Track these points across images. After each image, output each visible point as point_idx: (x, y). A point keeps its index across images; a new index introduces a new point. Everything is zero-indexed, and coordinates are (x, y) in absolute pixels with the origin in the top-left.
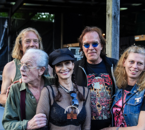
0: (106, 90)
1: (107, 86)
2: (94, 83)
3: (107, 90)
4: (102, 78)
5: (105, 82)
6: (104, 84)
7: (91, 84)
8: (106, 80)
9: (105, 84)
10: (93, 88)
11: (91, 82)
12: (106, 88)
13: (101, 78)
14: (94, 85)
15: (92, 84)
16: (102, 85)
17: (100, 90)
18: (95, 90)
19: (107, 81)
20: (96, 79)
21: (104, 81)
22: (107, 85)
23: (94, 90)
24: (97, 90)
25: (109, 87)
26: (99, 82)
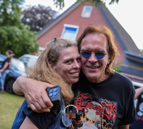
0: (102, 126)
1: (105, 121)
2: (88, 108)
3: (104, 126)
4: (102, 106)
5: (104, 113)
6: (103, 115)
7: (84, 110)
8: (107, 111)
9: (103, 117)
10: (85, 117)
11: (84, 106)
12: (102, 123)
13: (100, 105)
14: (87, 112)
15: (86, 110)
16: (99, 116)
17: (94, 122)
18: (87, 120)
19: (107, 113)
20: (93, 105)
21: (104, 111)
22: (105, 119)
23: (85, 119)
24: (89, 121)
25: (107, 122)
26: (96, 111)
